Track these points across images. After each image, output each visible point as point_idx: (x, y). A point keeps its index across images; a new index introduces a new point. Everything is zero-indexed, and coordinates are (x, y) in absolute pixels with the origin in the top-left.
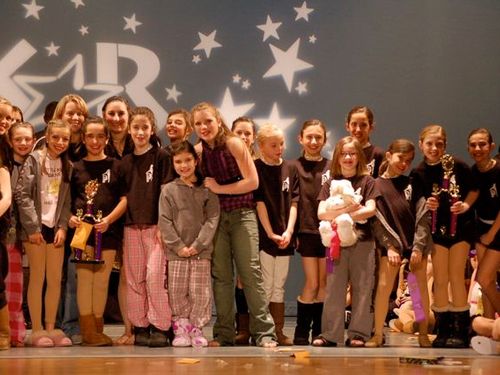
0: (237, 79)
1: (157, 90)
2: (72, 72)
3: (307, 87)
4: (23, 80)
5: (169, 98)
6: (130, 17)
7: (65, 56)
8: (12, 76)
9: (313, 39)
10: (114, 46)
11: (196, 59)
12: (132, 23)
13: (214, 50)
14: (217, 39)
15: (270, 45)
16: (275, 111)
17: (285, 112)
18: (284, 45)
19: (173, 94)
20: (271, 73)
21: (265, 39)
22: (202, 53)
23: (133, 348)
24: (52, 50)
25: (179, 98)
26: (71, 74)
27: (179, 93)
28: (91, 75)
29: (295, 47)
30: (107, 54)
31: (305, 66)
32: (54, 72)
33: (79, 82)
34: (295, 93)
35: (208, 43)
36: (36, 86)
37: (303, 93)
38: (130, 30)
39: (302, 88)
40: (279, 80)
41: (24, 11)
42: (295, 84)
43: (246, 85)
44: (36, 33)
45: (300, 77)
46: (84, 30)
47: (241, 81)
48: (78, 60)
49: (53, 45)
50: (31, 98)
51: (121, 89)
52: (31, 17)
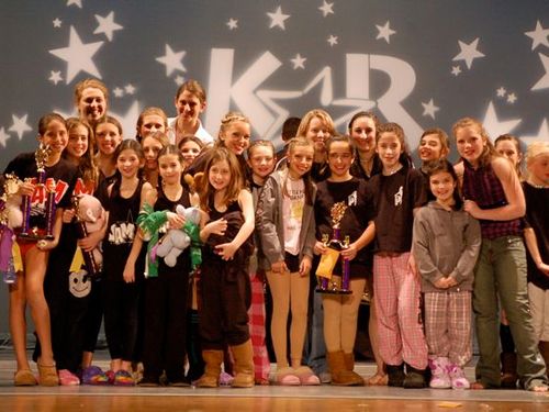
0: (501, 92)
1: (412, 105)
2: (319, 87)
4: (267, 95)
5: (425, 113)
6: (383, 25)
7: (312, 69)
8: (255, 92)
10: (366, 56)
11: (456, 71)
12: (385, 32)
13: (475, 61)
14: (479, 49)
15: (541, 55)
16: (545, 127)
19: (430, 109)
20: (540, 85)
21: (534, 46)
22: (462, 63)
23: (386, 389)
24: (298, 62)
25: (436, 113)
26: (318, 89)
27: (437, 109)
28: (340, 89)
30: (358, 67)
32: (299, 87)
33: (326, 97)
35: (469, 53)
36: (281, 102)
38: (383, 40)
41: (269, 20)
43: (512, 98)
44: (281, 44)
46: (333, 40)
47: (506, 95)
48: (326, 74)
49: (298, 56)
50: (275, 114)
51: (372, 104)
52: (276, 27)
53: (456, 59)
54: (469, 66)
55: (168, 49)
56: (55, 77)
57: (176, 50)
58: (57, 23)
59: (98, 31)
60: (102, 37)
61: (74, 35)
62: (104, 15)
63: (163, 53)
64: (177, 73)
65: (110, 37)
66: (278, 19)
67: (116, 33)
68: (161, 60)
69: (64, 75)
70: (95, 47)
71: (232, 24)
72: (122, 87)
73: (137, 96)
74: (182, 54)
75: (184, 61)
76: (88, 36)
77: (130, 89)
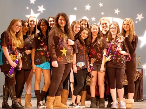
6: (116, 10)
10: (112, 18)
14: (143, 16)
22: (138, 20)
46: (103, 13)
49: (93, 18)
66: (88, 7)
70: (38, 14)
76: (36, 12)
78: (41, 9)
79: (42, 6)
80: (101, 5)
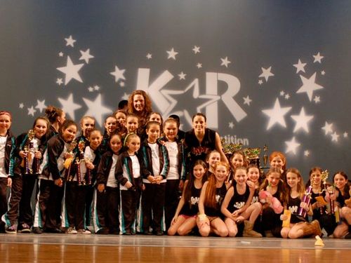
0: (282, 93)
1: (238, 99)
2: (193, 88)
3: (320, 99)
4: (167, 92)
5: (245, 103)
6: (224, 58)
7: (189, 80)
8: (160, 90)
9: (323, 73)
10: (216, 74)
11: (260, 82)
12: (225, 62)
13: (270, 77)
14: (271, 71)
15: (301, 76)
16: (303, 111)
17: (308, 113)
18: (308, 76)
19: (247, 101)
20: (300, 91)
21: (298, 72)
22: (263, 79)
24: (182, 76)
25: (250, 103)
26: (192, 90)
27: (250, 101)
28: (203, 90)
29: (314, 76)
30: (212, 79)
31: (319, 87)
32: (183, 89)
33: (196, 94)
34: (313, 102)
35: (267, 73)
36: (173, 96)
37: (318, 102)
38: (224, 66)
39: (317, 100)
40: (305, 95)
41: (167, 55)
42: (314, 97)
43: (287, 97)
44: (173, 67)
45: (316, 93)
46: (199, 66)
47: (285, 94)
48: (196, 82)
49: (182, 73)
50: (170, 102)
51: (219, 98)
52: (171, 58)
53: (260, 76)
54: (267, 80)
55: (117, 68)
56: (59, 81)
57: (120, 68)
58: (61, 54)
59: (81, 59)
60: (83, 61)
61: (69, 61)
62: (85, 51)
63: (114, 70)
64: (121, 80)
65: (87, 61)
66: (172, 54)
67: (90, 59)
68: (113, 73)
69: (64, 80)
70: (80, 66)
71: (149, 56)
72: (93, 87)
73: (101, 91)
74: (123, 71)
75: (125, 74)
76: (76, 61)
77: (97, 88)
78: (86, 56)
79: (88, 51)
80: (196, 50)
